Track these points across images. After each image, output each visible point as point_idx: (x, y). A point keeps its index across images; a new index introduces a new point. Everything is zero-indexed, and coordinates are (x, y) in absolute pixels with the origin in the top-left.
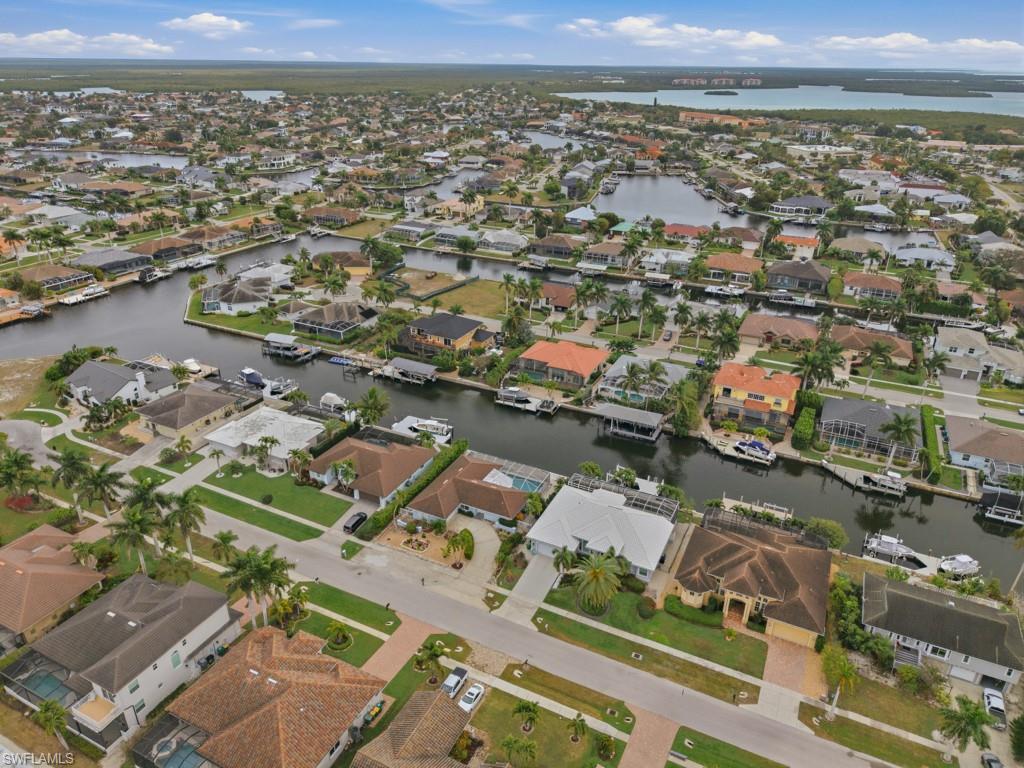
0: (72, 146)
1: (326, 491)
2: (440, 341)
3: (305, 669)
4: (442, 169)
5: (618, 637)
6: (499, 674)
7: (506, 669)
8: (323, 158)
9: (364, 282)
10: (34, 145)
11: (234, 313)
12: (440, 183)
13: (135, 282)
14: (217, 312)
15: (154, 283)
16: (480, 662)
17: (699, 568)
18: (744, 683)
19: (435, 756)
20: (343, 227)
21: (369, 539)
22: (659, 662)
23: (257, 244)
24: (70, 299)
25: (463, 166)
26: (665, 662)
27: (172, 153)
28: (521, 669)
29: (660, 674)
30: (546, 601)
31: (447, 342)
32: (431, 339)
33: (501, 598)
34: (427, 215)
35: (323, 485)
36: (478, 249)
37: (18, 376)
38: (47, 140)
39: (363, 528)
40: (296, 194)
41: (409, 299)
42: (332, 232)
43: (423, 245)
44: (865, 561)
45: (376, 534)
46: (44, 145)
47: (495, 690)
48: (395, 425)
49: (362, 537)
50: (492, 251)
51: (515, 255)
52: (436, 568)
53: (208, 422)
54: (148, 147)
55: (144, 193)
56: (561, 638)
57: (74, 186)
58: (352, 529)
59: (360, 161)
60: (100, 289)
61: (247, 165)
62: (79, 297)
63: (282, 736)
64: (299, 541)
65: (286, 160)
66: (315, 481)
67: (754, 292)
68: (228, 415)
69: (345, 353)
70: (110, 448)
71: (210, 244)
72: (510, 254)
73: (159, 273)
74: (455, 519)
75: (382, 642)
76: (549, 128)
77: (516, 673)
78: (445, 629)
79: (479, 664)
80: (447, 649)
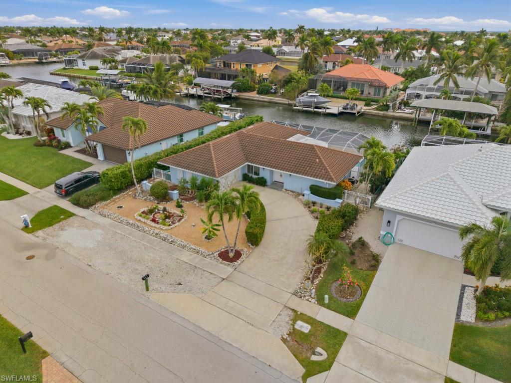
13: (36, 62)
14: (75, 68)
50: (287, 57)
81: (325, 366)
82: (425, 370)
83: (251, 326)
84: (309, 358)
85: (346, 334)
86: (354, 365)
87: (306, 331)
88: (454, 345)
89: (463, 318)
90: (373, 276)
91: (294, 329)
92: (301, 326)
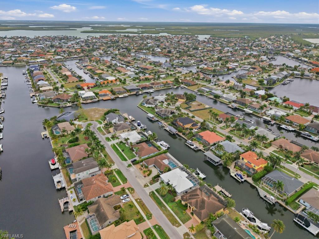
0: (146, 53)
1: (134, 152)
2: (182, 124)
3: (101, 183)
4: (234, 69)
5: (163, 203)
6: (135, 199)
8: (202, 62)
9: (182, 103)
10: (138, 52)
11: (147, 106)
12: (231, 74)
13: (135, 94)
14: (144, 105)
15: (138, 95)
17: (187, 196)
18: (179, 223)
19: (110, 205)
20: (190, 86)
21: (134, 165)
22: (166, 211)
23: (166, 88)
24: (120, 96)
25: (242, 68)
26: (168, 212)
27: (167, 57)
28: (140, 200)
29: (164, 213)
30: (155, 190)
31: (183, 125)
32: (180, 123)
33: (148, 186)
34: (215, 85)
35: (134, 151)
36: (220, 99)
37: (101, 112)
38: (141, 51)
39: (135, 162)
40: (186, 73)
41: (189, 110)
42: (186, 87)
43: (206, 95)
44: (240, 214)
45: (136, 164)
46: (140, 52)
47: (132, 201)
48: (158, 142)
49: (133, 164)
50: (224, 100)
51: (229, 102)
52: (141, 175)
53: (124, 131)
54: (162, 54)
55: (152, 69)
56: (152, 198)
57: (138, 66)
58: (132, 162)
59: (210, 64)
60: (127, 95)
61: (180, 63)
62: (122, 96)
63: (91, 191)
64: (122, 160)
65: (191, 62)
66: (133, 150)
67: (298, 131)
68: (128, 130)
69: (163, 122)
70: (106, 132)
71: (155, 87)
72: (228, 101)
73: (140, 93)
74: (152, 167)
75: (121, 185)
76: (287, 55)
77: (138, 200)
78: (133, 187)
79: (133, 196)
80: (130, 191)
82: (152, 190)
83: (142, 183)
84: (145, 186)
86: (147, 188)
89: (159, 188)
91: (145, 184)
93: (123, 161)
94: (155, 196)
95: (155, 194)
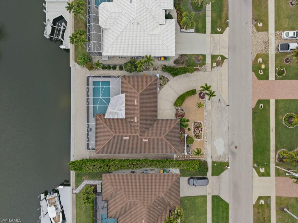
6: (266, 33)
7: (261, 31)
16: (264, 45)
28: (257, 24)
30: (205, 32)
33: (213, 57)
77: (260, 25)
78: (251, 75)
79: (267, 43)
80: (263, 66)
81: (222, 56)
82: (212, 38)
83: (222, 75)
84: (221, 60)
85: (211, 55)
86: (219, 51)
87: (215, 63)
88: (202, 33)
89: (193, 31)
90: (189, 54)
91: (216, 66)
92: (215, 65)
93: (227, 200)
94: (214, 15)
95: (212, 22)
